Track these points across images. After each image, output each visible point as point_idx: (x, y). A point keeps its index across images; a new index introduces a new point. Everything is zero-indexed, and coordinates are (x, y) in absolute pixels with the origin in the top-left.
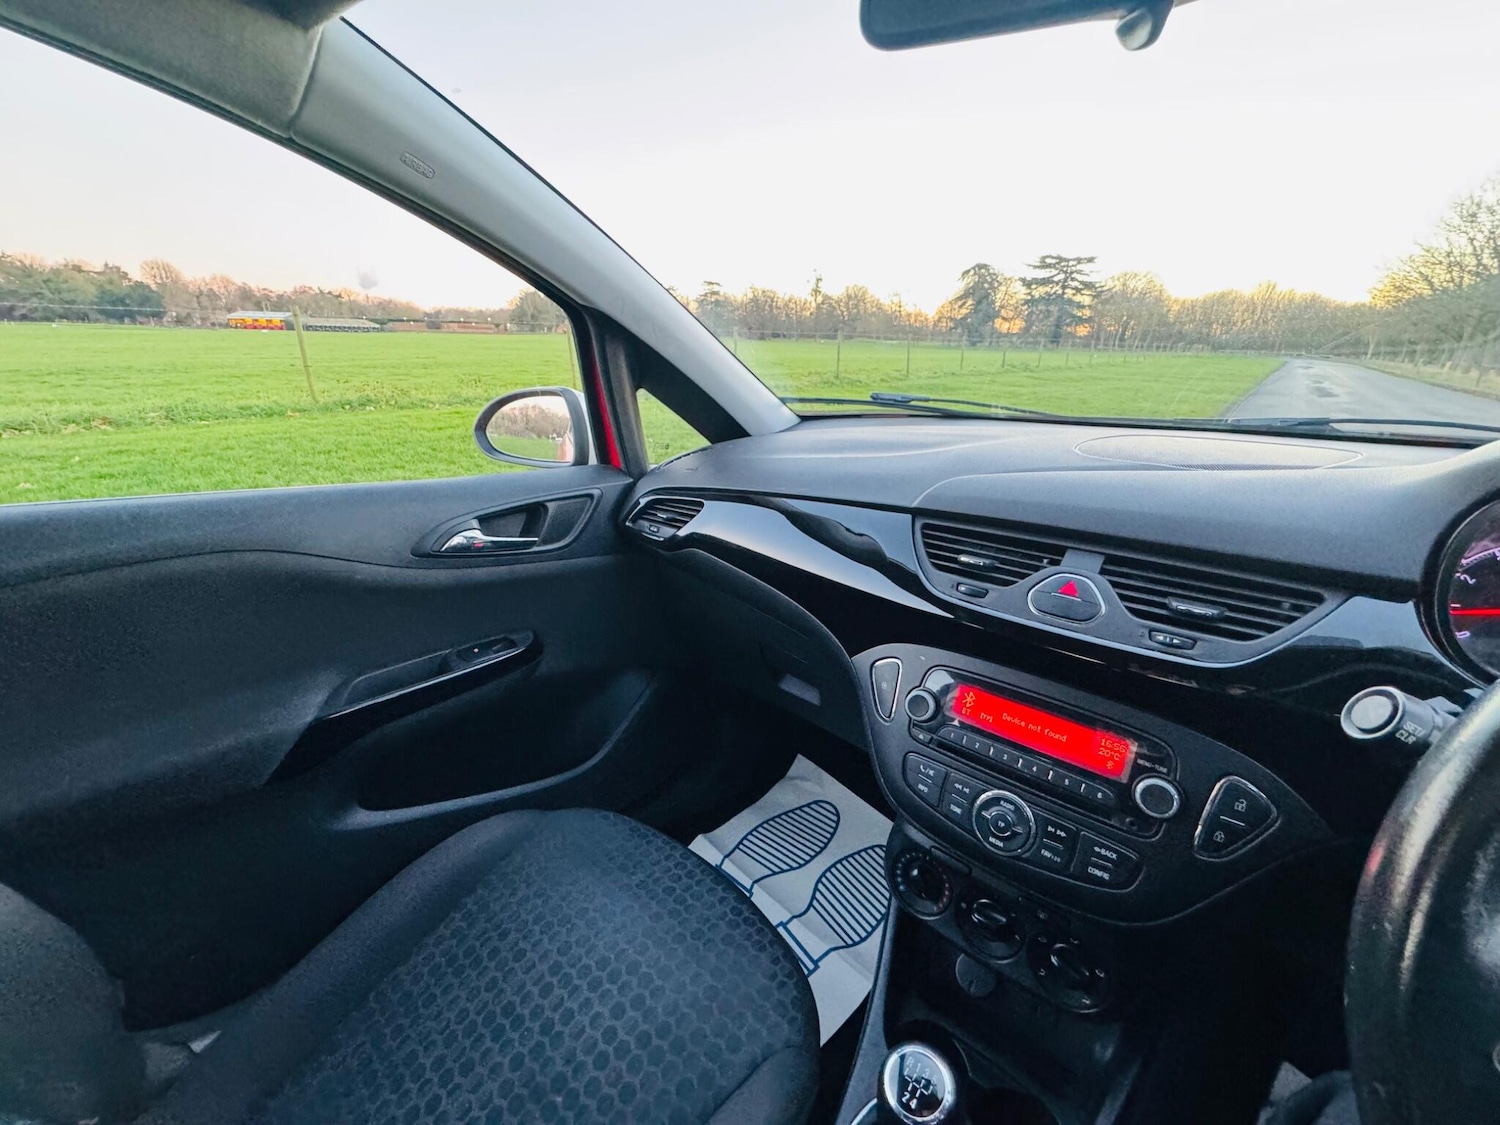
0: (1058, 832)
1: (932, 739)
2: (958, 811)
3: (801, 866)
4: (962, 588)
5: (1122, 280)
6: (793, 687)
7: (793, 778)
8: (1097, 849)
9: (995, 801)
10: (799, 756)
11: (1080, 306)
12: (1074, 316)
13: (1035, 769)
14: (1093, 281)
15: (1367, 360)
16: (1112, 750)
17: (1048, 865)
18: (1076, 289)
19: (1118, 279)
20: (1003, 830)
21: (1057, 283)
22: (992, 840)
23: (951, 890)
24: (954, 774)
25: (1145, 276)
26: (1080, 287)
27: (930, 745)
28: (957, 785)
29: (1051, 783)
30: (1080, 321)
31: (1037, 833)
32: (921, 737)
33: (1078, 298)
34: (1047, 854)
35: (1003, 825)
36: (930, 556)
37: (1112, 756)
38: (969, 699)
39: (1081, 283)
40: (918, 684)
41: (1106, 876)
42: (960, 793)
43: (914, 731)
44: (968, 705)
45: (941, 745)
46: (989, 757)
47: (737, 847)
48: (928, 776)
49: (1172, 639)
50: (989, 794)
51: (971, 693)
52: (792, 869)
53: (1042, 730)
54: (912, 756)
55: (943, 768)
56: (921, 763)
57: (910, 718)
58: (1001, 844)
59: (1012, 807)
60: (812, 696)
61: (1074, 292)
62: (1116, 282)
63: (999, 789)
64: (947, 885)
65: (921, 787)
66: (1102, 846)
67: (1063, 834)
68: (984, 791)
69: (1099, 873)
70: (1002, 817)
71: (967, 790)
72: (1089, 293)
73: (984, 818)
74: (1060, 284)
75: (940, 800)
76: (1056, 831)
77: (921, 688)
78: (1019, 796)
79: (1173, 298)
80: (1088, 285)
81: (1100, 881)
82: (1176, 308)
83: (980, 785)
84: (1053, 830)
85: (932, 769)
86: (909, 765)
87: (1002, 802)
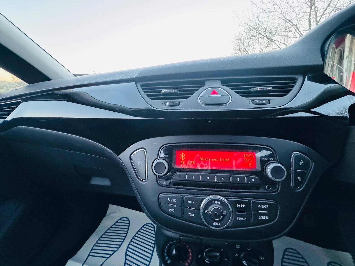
0: (242, 206)
1: (170, 182)
2: (193, 215)
3: (118, 248)
4: (167, 104)
6: (97, 181)
7: (109, 214)
8: (260, 206)
9: (210, 203)
10: (110, 205)
13: (223, 179)
16: (248, 158)
17: (242, 224)
20: (218, 217)
22: (214, 224)
23: (192, 252)
24: (186, 196)
27: (170, 186)
28: (189, 202)
29: (232, 183)
31: (233, 211)
32: (164, 183)
34: (240, 219)
35: (218, 214)
36: (148, 96)
37: (250, 161)
38: (182, 156)
40: (156, 157)
41: (267, 218)
42: (192, 205)
43: (160, 182)
44: (183, 160)
45: (175, 184)
46: (201, 181)
47: (89, 255)
48: (172, 203)
49: (262, 101)
50: (206, 199)
51: (183, 153)
52: (115, 251)
53: (219, 160)
54: (162, 196)
55: (180, 196)
56: (168, 197)
57: (156, 175)
58: (219, 224)
59: (218, 202)
60: (107, 182)
63: (210, 195)
64: (190, 250)
65: (171, 210)
66: (261, 204)
67: (244, 206)
68: (203, 199)
69: (263, 218)
70: (217, 210)
71: (194, 203)
73: (207, 214)
75: (182, 213)
76: (241, 206)
77: (159, 158)
78: (220, 195)
81: (265, 221)
83: (199, 197)
84: (239, 206)
85: (174, 198)
86: (162, 201)
87: (214, 202)
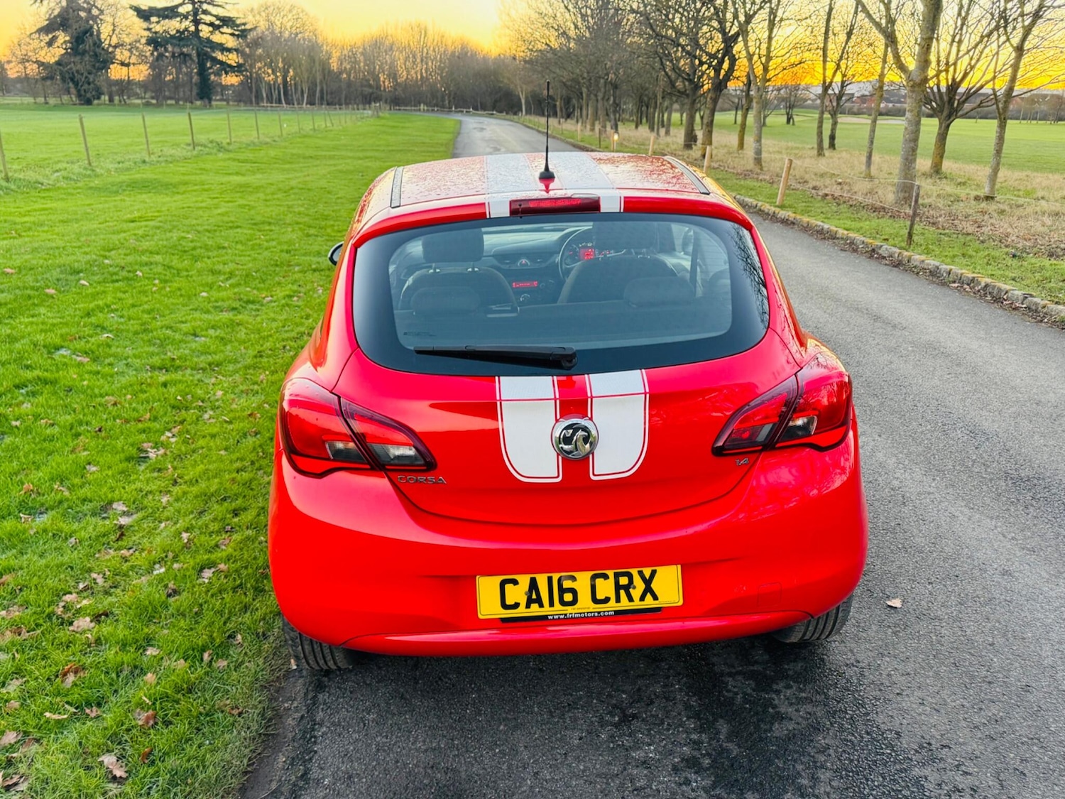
5: (263, 14)
11: (223, 49)
12: (221, 63)
14: (232, 16)
15: (523, 116)
18: (211, 24)
19: (259, 13)
21: (186, 17)
25: (290, 11)
26: (217, 22)
30: (226, 68)
33: (217, 38)
39: (218, 17)
61: (211, 29)
62: (258, 17)
72: (230, 31)
74: (191, 18)
79: (329, 41)
80: (227, 21)
82: (336, 55)
